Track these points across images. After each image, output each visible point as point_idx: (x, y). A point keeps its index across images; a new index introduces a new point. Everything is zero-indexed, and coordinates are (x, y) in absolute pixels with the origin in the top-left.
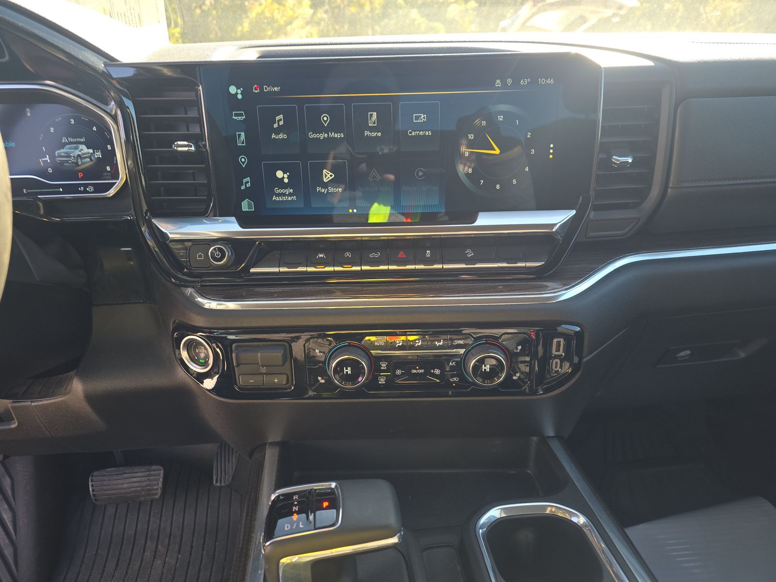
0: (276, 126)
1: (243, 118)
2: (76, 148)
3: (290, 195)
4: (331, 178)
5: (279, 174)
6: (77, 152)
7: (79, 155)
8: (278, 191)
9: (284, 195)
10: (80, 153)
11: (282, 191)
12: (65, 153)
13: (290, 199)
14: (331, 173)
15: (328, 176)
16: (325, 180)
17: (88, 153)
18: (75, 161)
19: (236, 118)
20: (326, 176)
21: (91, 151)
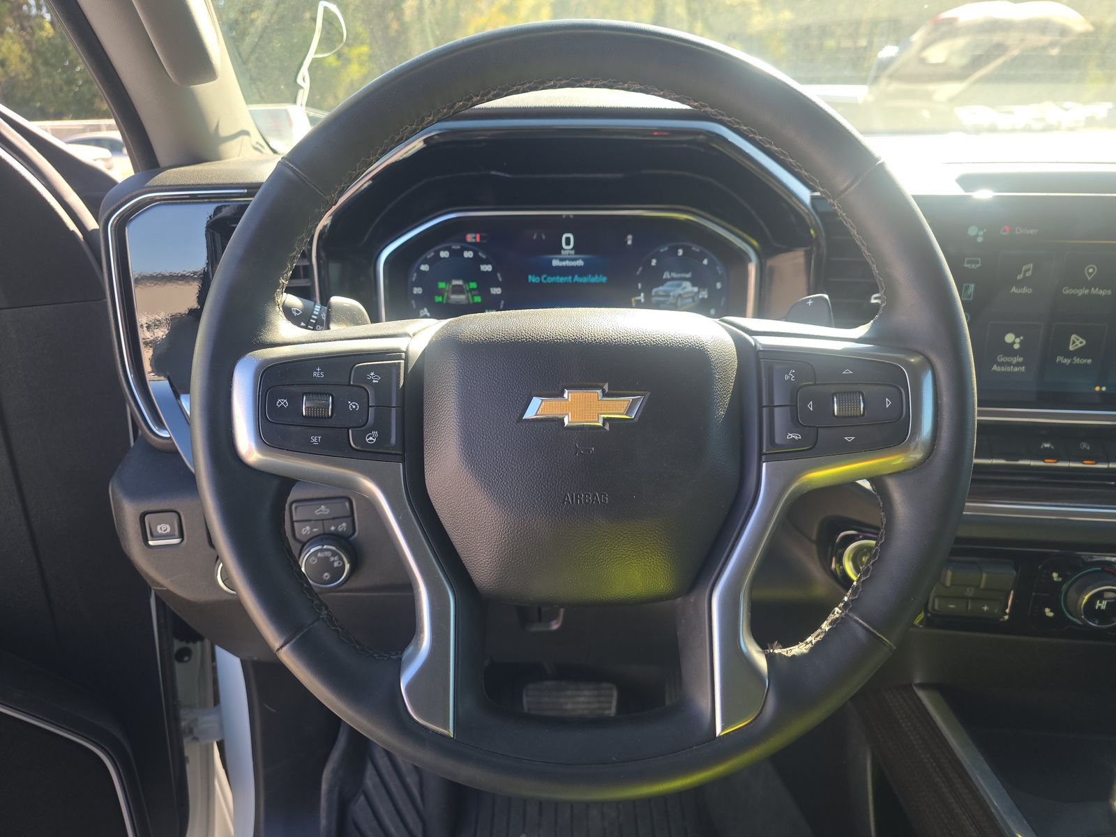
0: (1020, 277)
1: (977, 266)
2: (679, 286)
3: (1018, 364)
4: (1080, 345)
5: (1009, 338)
6: (679, 291)
7: (680, 295)
8: (1001, 359)
9: (1009, 364)
10: (682, 292)
11: (1007, 359)
12: (664, 291)
13: (1016, 369)
14: (1081, 340)
15: (1077, 342)
16: (1071, 348)
17: (692, 292)
18: (674, 301)
19: (968, 266)
20: (1074, 342)
21: (696, 289)
